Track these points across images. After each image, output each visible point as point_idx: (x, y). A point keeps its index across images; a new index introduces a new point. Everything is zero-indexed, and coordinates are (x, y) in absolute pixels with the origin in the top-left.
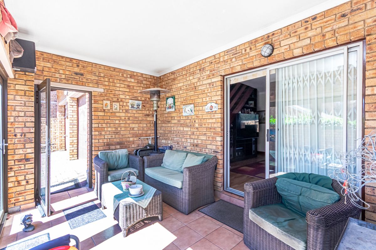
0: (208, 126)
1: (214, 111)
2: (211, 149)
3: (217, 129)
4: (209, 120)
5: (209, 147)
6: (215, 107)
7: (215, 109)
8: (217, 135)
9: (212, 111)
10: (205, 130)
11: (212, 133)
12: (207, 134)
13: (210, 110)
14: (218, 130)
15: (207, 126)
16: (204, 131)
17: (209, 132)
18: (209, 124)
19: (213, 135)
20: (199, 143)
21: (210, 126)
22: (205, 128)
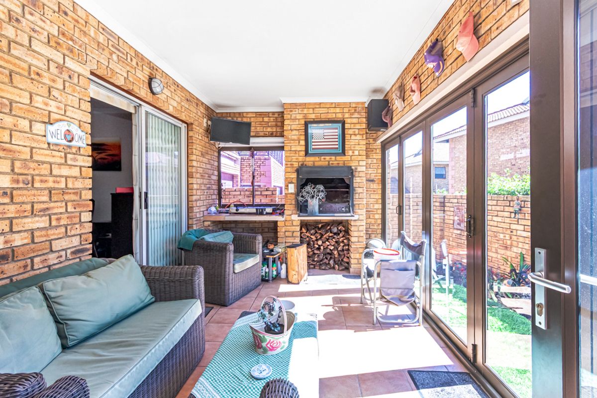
0: (56, 186)
1: (75, 147)
2: (65, 250)
3: (83, 192)
4: (60, 168)
5: (57, 246)
6: (80, 138)
7: (80, 144)
8: (84, 207)
9: (70, 147)
10: (46, 198)
11: (69, 204)
12: (53, 208)
13: (64, 142)
14: (85, 195)
15: (51, 184)
16: (44, 202)
17: (59, 204)
18: (58, 179)
19: (73, 210)
20: (18, 243)
21: (63, 185)
22: (47, 192)
